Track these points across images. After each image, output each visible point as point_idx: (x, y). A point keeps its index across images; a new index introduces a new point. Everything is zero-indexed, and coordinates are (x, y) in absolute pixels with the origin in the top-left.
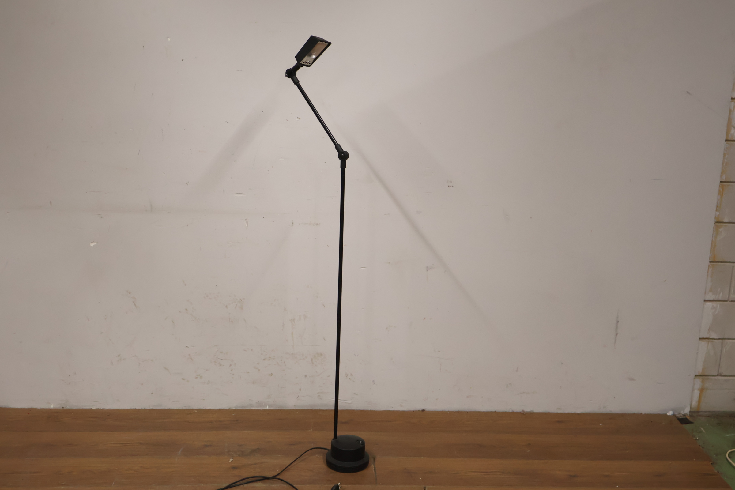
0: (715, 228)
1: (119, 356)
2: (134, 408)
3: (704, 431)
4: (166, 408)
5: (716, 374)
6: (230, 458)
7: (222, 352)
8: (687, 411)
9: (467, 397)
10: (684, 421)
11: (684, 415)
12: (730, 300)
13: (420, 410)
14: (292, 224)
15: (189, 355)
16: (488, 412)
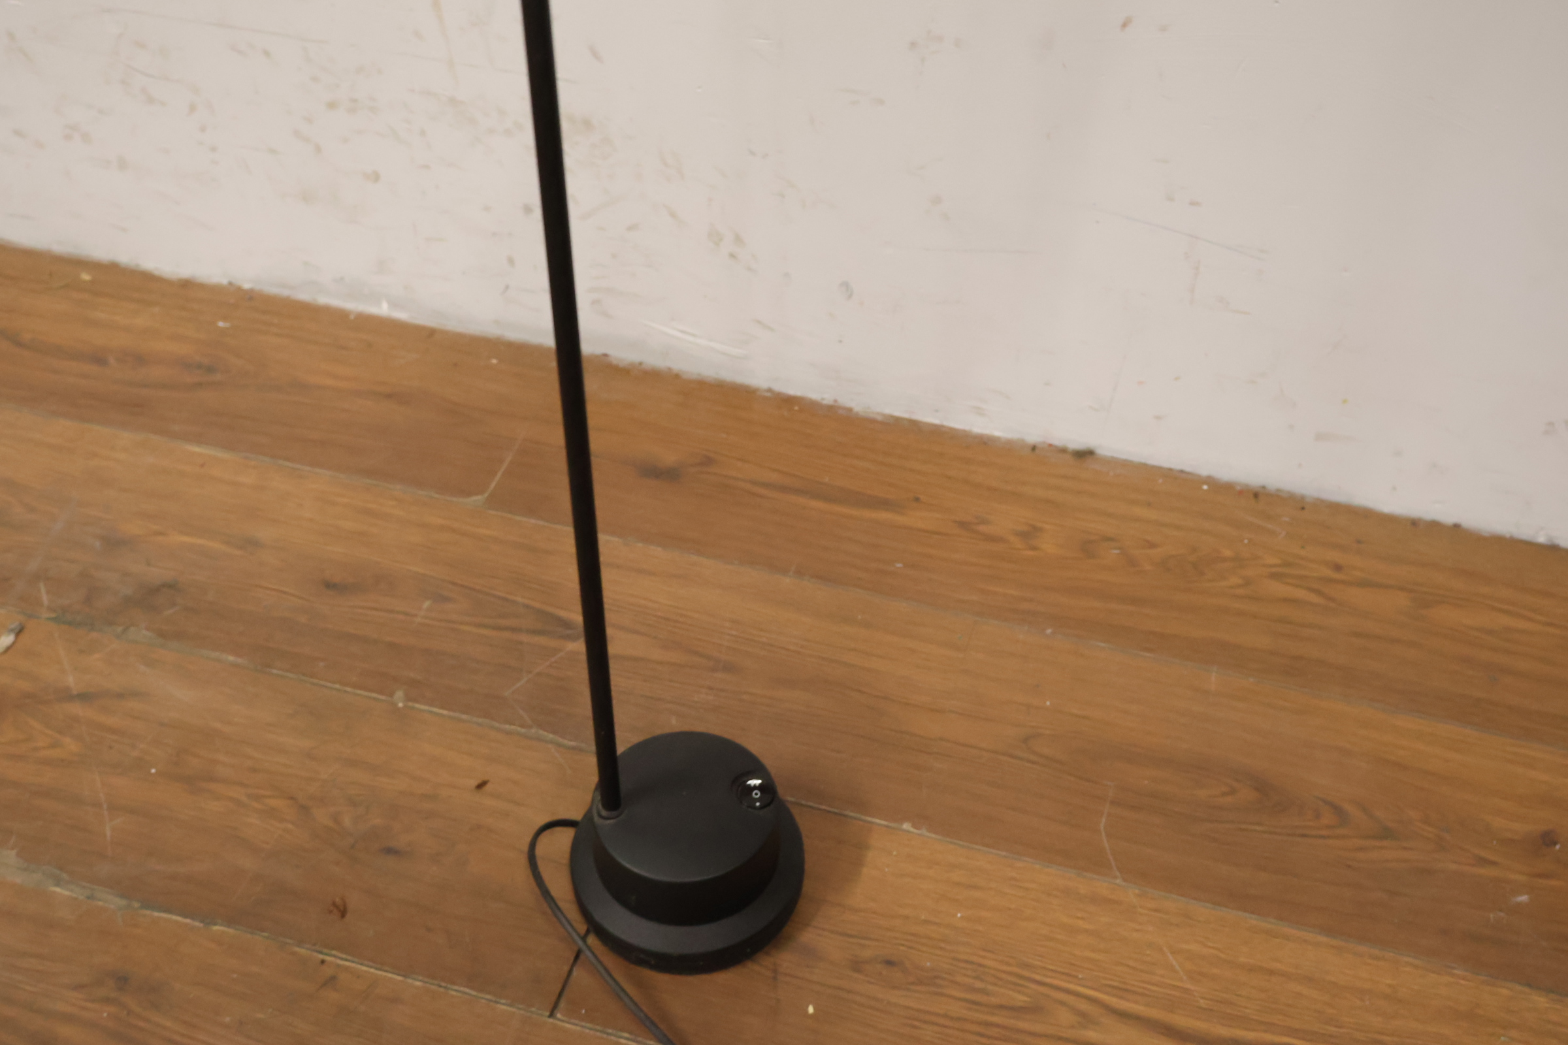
13: (1071, 447)
16: (1414, 523)
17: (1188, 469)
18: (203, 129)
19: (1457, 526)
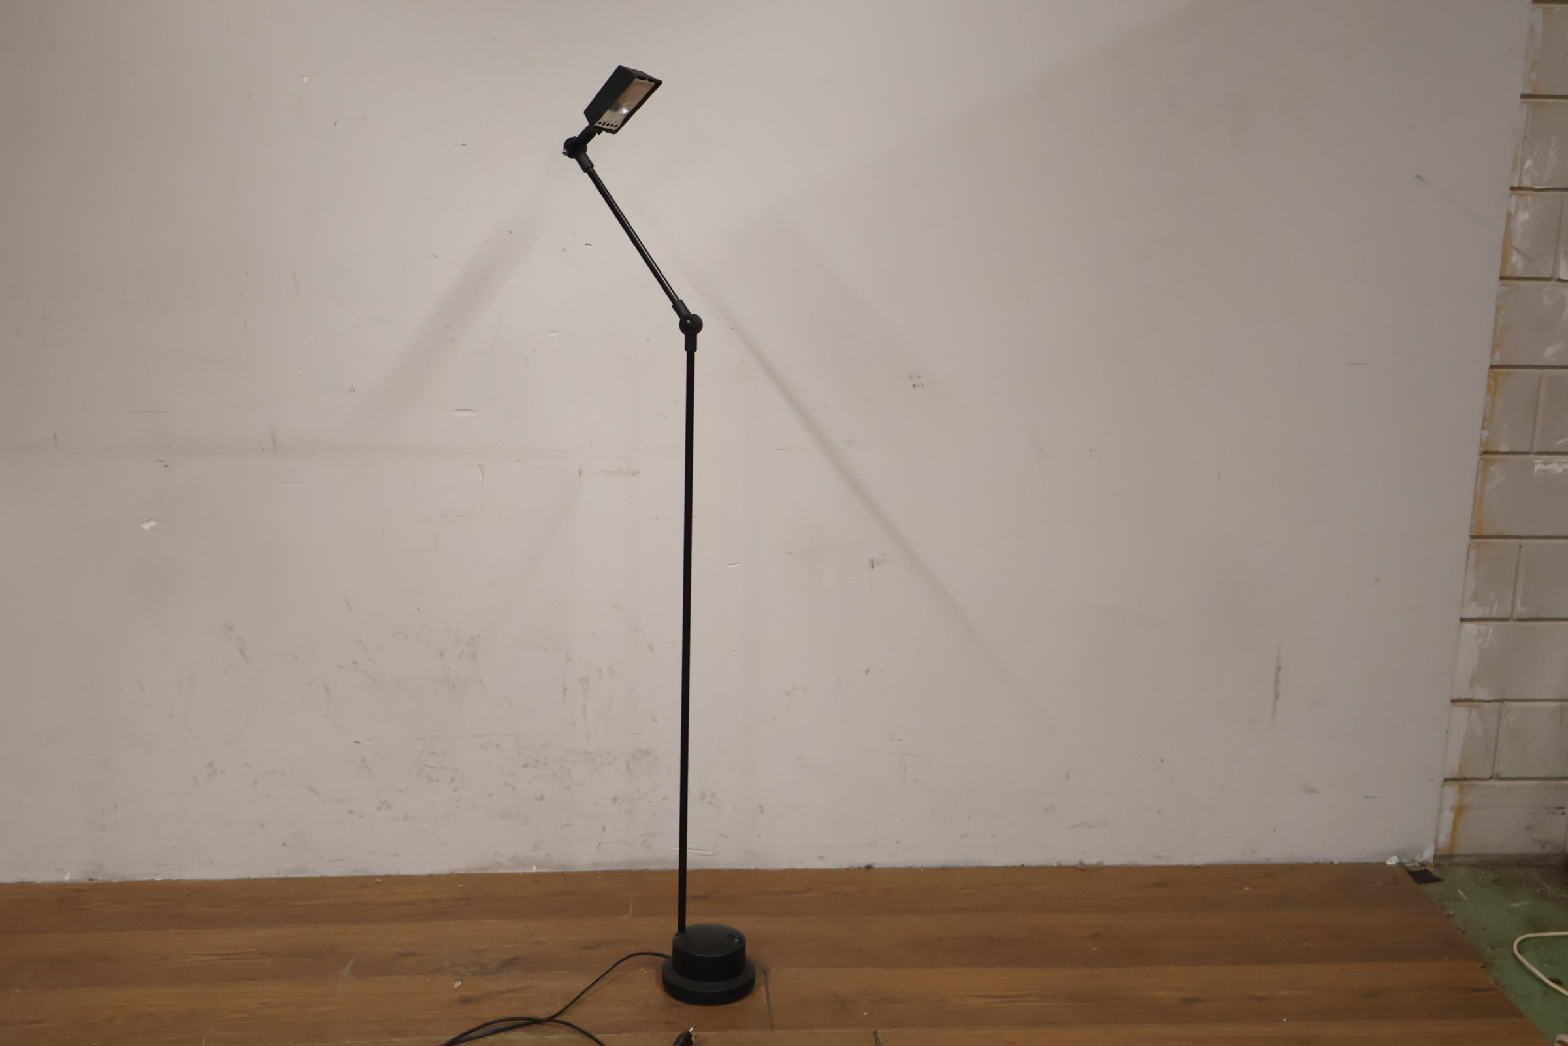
0: (1480, 465)
1: (211, 765)
2: (244, 876)
3: (1465, 898)
4: (315, 875)
5: (1489, 776)
6: (456, 981)
7: (433, 753)
8: (1428, 855)
9: (962, 837)
10: (1422, 876)
11: (1422, 864)
12: (1515, 617)
13: (862, 866)
14: (580, 472)
15: (364, 760)
16: (1007, 867)
17: (912, 865)
18: (455, 791)
19: (1023, 865)
